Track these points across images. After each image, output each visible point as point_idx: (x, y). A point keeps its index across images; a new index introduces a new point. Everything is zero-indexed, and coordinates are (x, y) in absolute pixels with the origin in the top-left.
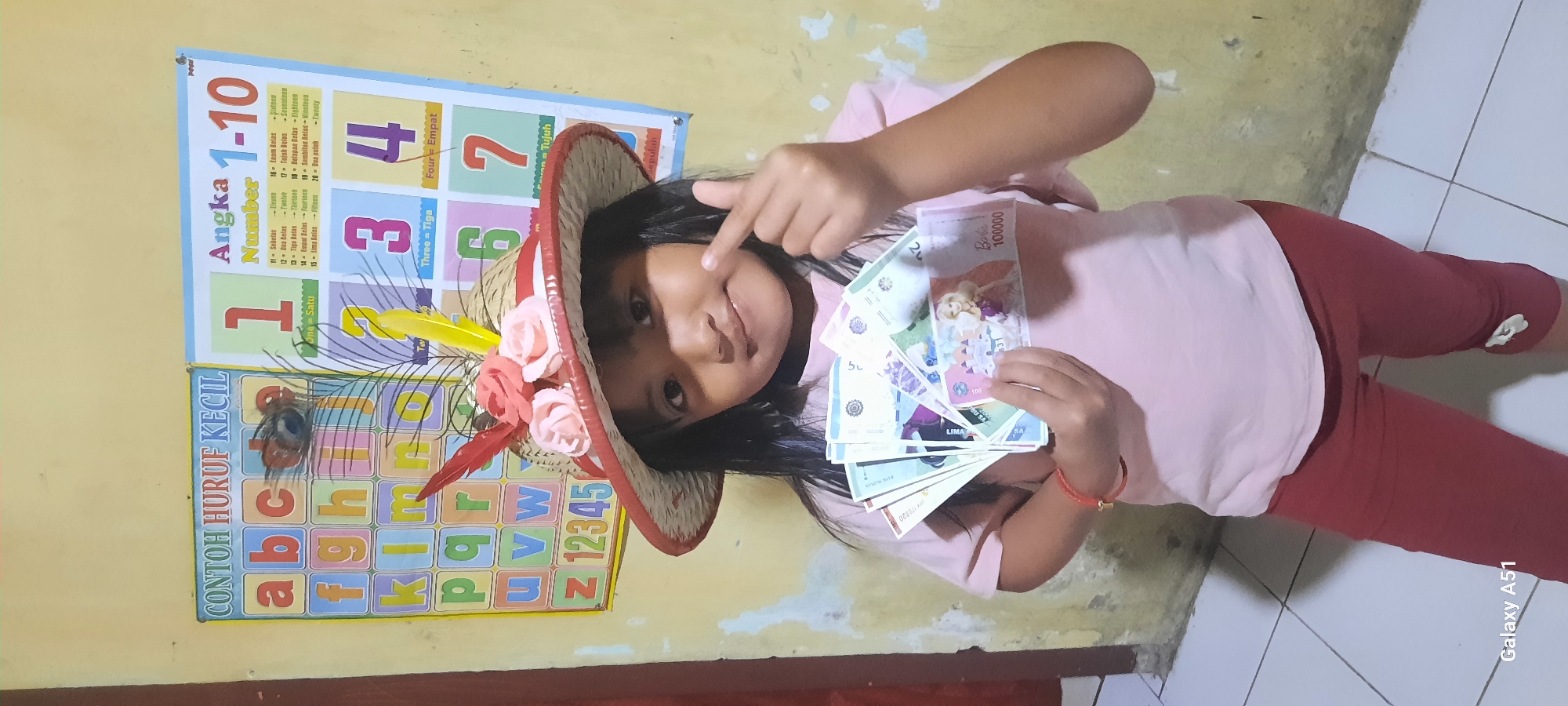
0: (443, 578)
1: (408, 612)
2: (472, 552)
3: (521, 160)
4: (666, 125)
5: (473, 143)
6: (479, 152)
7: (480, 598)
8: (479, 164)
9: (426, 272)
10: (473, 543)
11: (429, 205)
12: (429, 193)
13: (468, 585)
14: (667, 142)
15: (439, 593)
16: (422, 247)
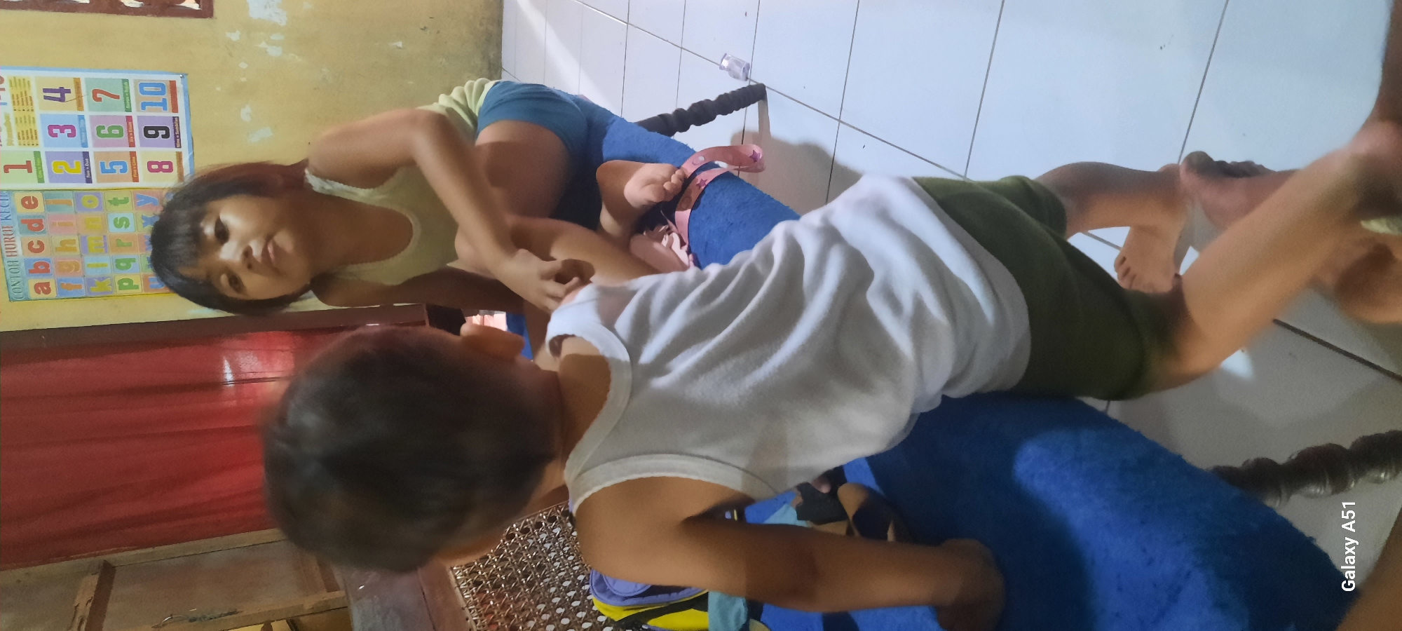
0: (118, 278)
1: (106, 295)
2: (128, 267)
3: (117, 97)
4: (177, 79)
5: (95, 92)
6: (99, 95)
7: (137, 287)
8: (100, 100)
9: (85, 145)
10: (129, 262)
11: (81, 118)
12: (81, 113)
13: (130, 281)
14: (179, 85)
15: (117, 286)
16: (81, 135)
